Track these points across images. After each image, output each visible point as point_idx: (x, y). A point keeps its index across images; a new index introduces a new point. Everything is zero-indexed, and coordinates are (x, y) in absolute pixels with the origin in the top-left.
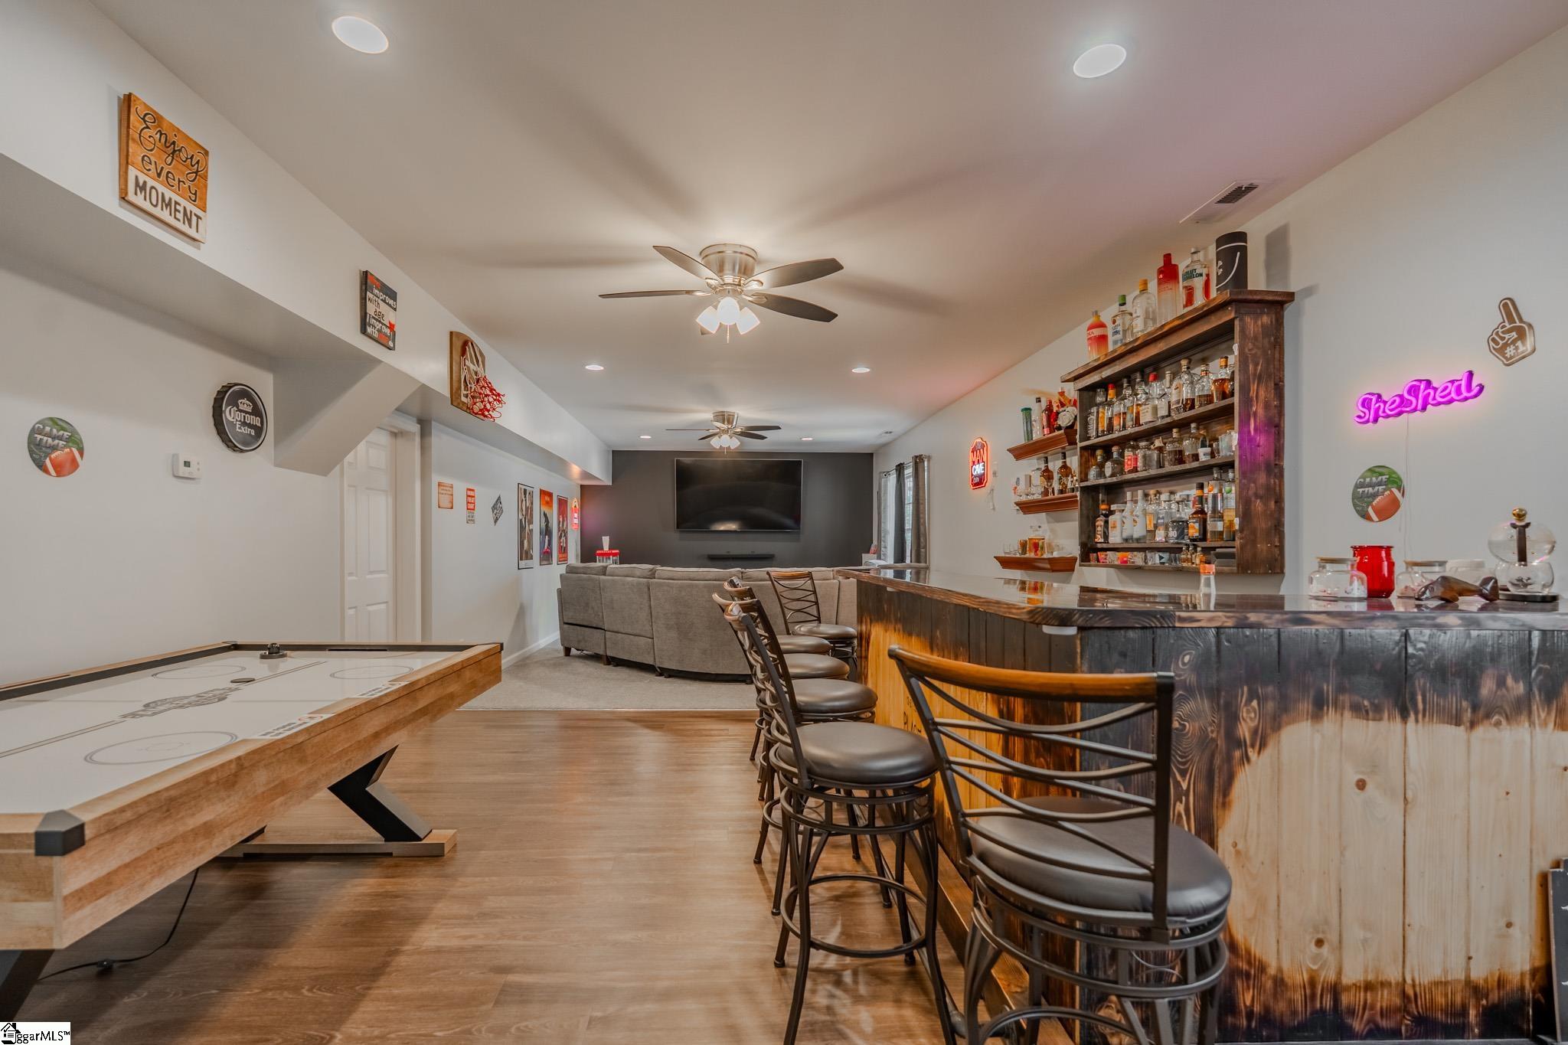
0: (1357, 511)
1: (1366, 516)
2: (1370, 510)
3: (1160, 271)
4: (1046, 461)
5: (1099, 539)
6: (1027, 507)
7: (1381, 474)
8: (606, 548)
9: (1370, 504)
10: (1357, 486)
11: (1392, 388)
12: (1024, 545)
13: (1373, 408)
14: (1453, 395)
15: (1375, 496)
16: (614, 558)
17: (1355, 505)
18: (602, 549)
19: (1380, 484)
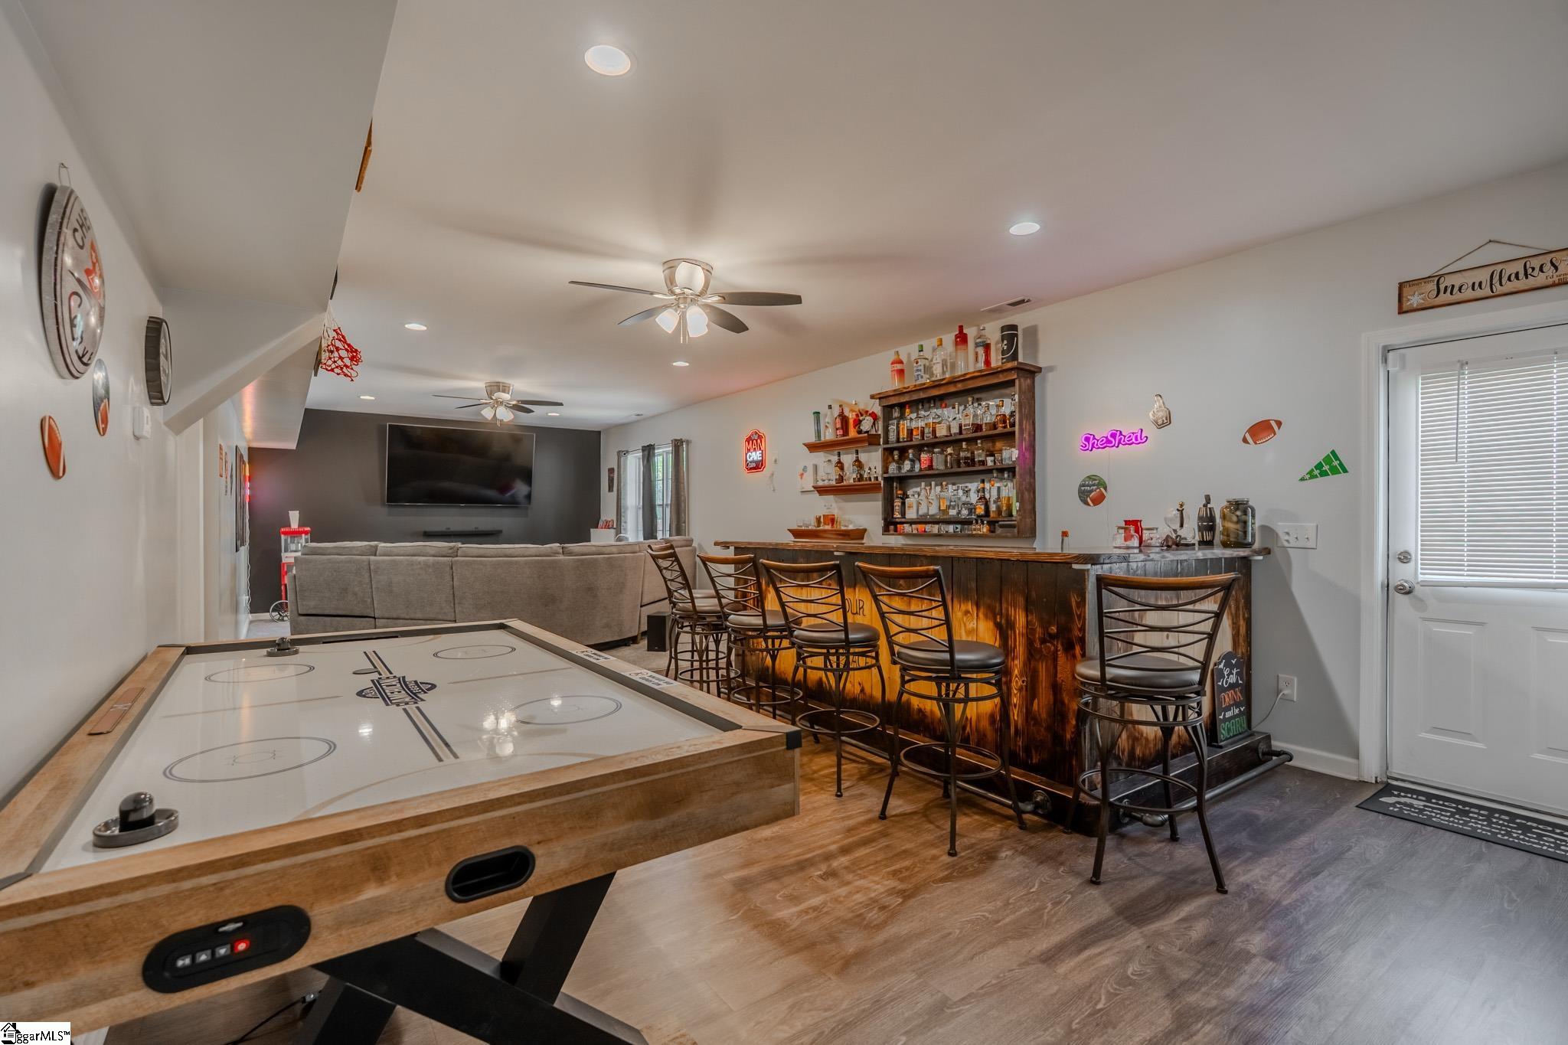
0: (1081, 500)
1: (1087, 503)
2: (1088, 499)
3: (957, 337)
4: (839, 455)
5: (897, 515)
6: (822, 491)
7: (1095, 480)
8: (295, 525)
9: (1088, 496)
10: (1081, 486)
11: (1101, 432)
12: (818, 520)
13: (1090, 443)
14: (1134, 440)
15: (1091, 491)
16: (306, 537)
17: (1080, 497)
18: (290, 526)
19: (1094, 485)
